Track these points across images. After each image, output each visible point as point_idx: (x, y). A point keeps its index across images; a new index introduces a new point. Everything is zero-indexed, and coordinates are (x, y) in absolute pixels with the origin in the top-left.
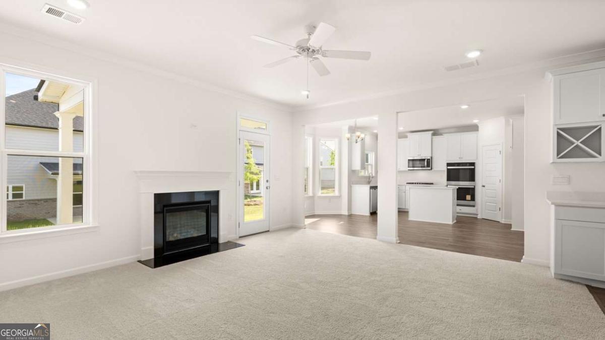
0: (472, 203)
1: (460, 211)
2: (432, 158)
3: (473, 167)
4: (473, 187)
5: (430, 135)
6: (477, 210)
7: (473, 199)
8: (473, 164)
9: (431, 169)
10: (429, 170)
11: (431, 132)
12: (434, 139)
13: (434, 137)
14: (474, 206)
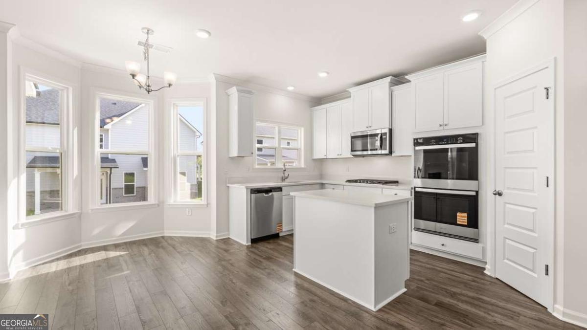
0: (469, 232)
1: (443, 248)
2: (391, 130)
3: (473, 145)
4: (474, 193)
5: (387, 85)
6: (484, 250)
7: (473, 222)
8: (473, 138)
9: (391, 152)
10: (386, 155)
11: (389, 79)
12: (394, 93)
13: (395, 88)
14: (476, 240)
